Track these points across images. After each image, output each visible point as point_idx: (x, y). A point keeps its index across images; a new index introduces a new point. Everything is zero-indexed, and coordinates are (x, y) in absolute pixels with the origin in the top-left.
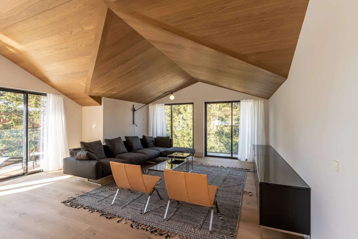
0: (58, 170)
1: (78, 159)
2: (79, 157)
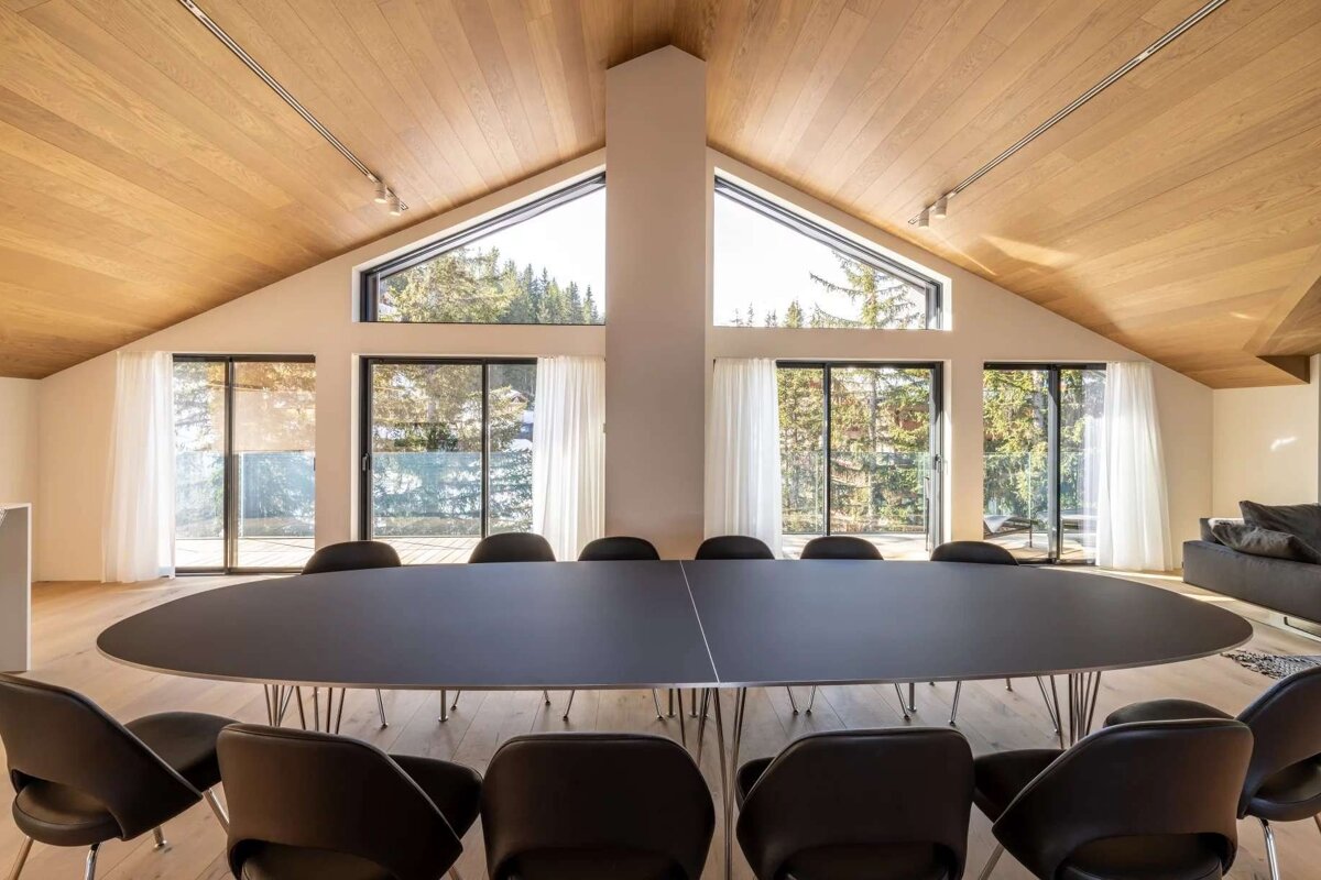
0: (1140, 569)
1: (1249, 550)
2: (1252, 545)
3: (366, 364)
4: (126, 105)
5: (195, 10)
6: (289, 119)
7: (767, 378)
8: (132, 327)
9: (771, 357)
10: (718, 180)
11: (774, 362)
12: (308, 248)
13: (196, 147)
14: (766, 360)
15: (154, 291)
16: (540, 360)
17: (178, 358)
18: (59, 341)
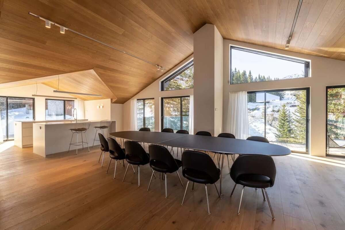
3: (162, 99)
4: (121, 65)
5: (124, 52)
6: (140, 61)
7: (244, 96)
8: (132, 95)
9: (245, 91)
10: (231, 47)
11: (246, 92)
12: (152, 79)
13: (130, 68)
14: (244, 92)
15: (134, 89)
16: (190, 96)
17: (138, 100)
18: (124, 98)
